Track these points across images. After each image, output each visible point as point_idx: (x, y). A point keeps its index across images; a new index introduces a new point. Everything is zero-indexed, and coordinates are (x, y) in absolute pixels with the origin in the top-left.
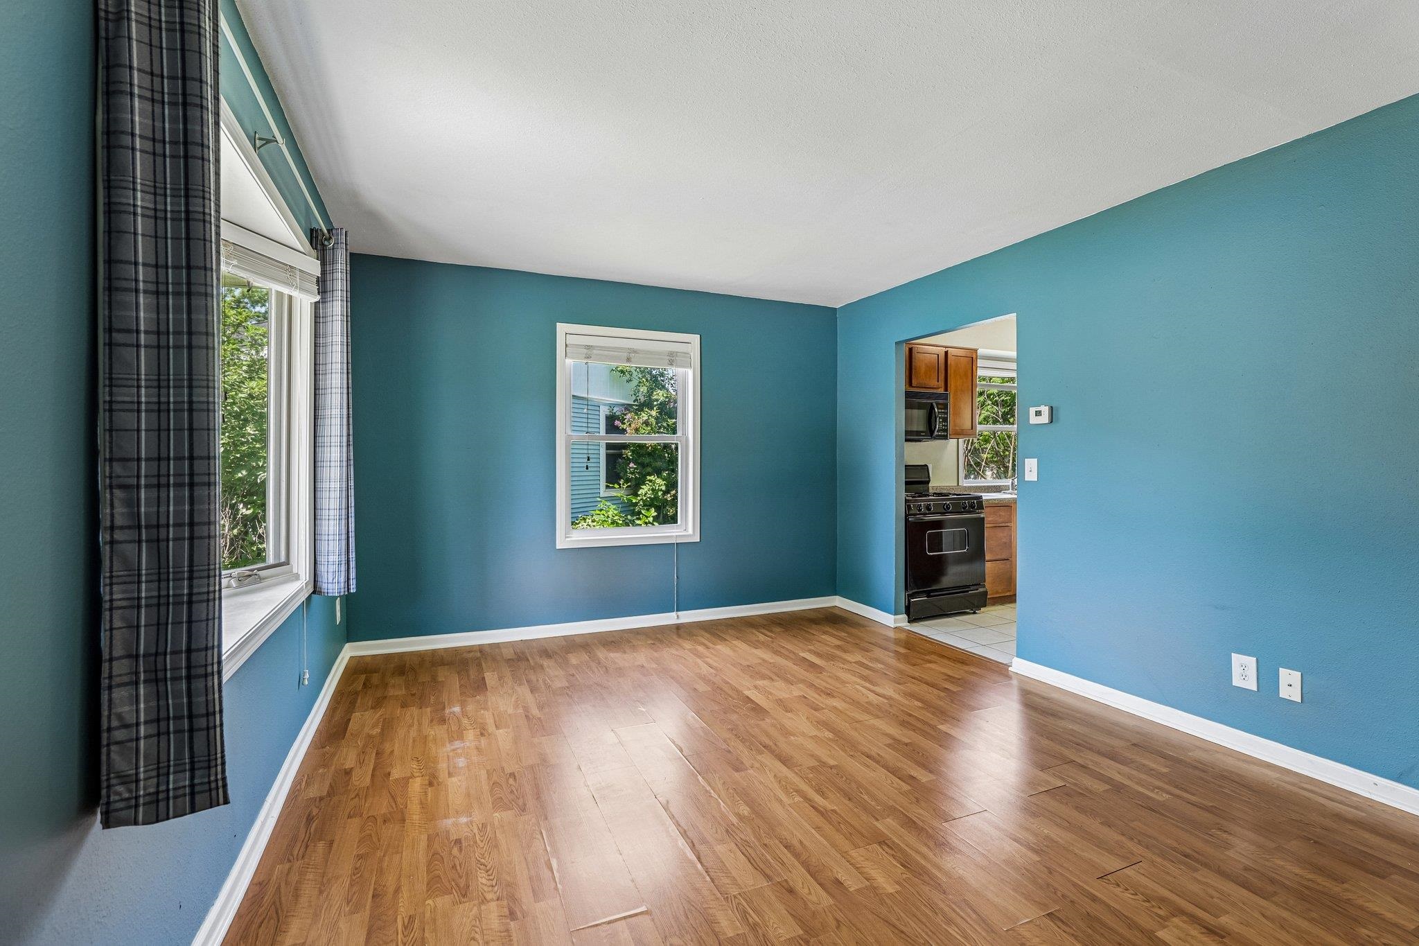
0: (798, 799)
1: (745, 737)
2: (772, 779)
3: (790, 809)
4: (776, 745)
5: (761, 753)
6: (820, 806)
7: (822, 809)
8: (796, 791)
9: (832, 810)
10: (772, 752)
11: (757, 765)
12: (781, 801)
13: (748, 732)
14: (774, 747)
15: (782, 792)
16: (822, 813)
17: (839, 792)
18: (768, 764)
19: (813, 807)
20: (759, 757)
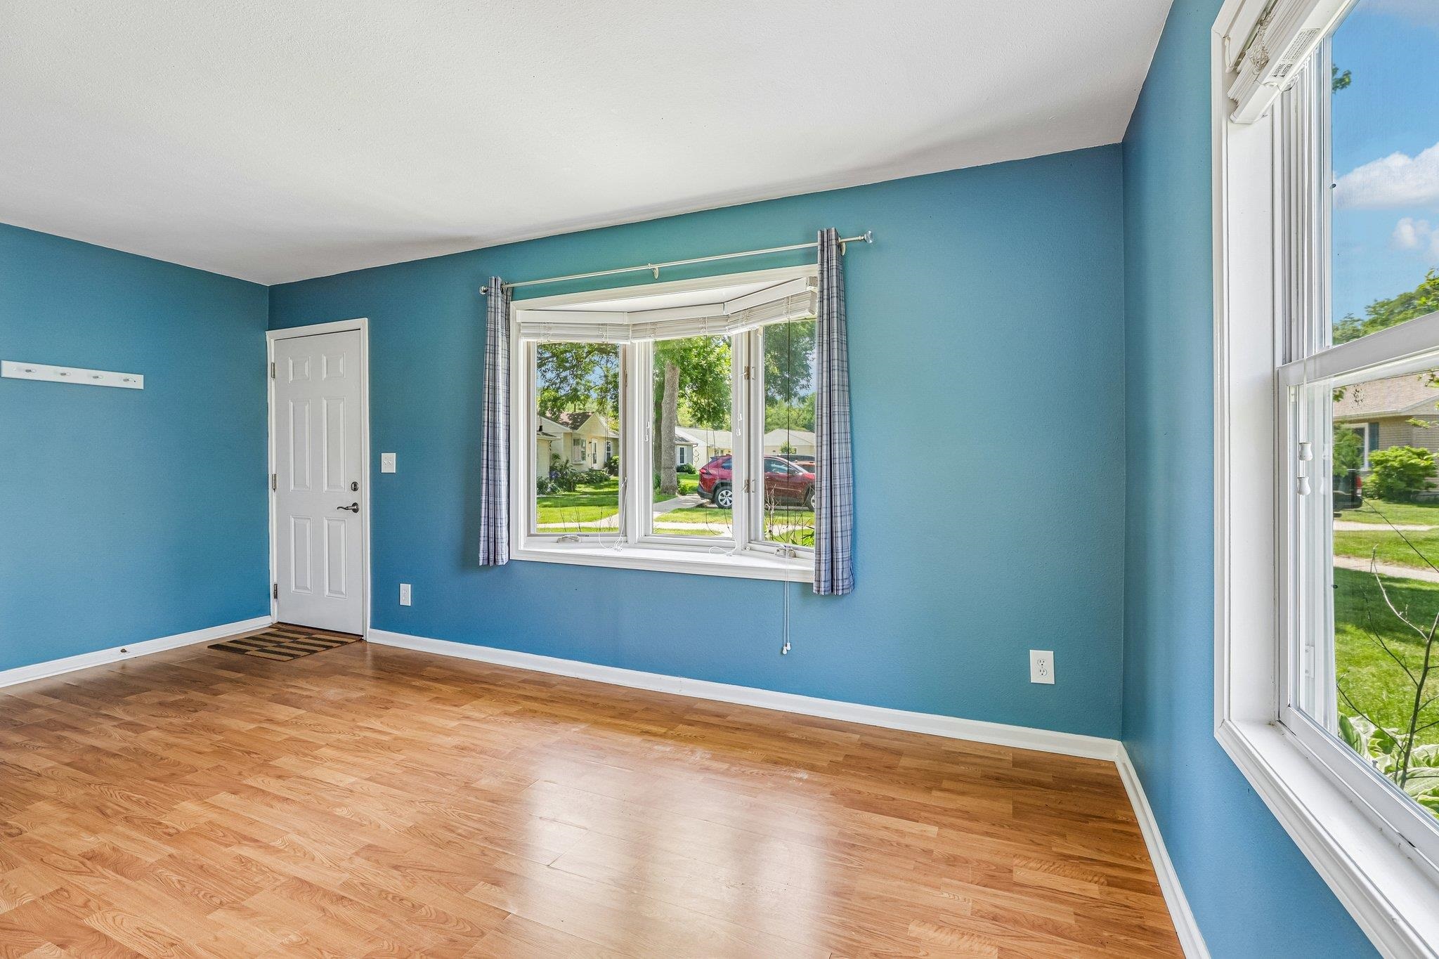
0: (277, 843)
1: (385, 902)
2: (317, 854)
3: (287, 830)
4: (323, 910)
5: (346, 885)
6: (246, 845)
7: (246, 842)
8: (281, 850)
9: (230, 846)
10: (326, 894)
11: (344, 864)
12: (299, 833)
13: (384, 915)
14: (325, 903)
15: (300, 843)
16: (244, 839)
17: (216, 870)
18: (328, 873)
19: (257, 841)
20: (346, 876)
